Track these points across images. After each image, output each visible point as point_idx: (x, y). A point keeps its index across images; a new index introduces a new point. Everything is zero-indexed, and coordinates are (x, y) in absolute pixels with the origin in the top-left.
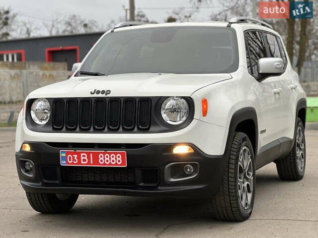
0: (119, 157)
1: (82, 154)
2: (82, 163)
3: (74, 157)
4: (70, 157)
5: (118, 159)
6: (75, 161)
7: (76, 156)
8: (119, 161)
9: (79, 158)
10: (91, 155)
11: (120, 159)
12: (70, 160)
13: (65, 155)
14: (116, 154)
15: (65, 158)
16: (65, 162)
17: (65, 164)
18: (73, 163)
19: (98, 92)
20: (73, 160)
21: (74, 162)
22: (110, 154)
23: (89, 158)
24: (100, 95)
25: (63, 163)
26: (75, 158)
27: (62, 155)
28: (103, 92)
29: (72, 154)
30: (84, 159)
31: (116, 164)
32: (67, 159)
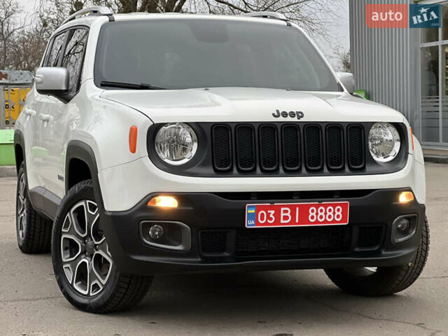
0: (338, 210)
1: (283, 209)
2: (282, 221)
3: (268, 215)
4: (262, 214)
5: (337, 213)
6: (271, 219)
7: (273, 212)
8: (338, 216)
9: (277, 215)
10: (297, 209)
11: (340, 213)
12: (262, 219)
13: (253, 211)
14: (334, 206)
15: (254, 217)
16: (253, 222)
17: (253, 225)
18: (266, 223)
19: (285, 114)
20: (267, 219)
21: (268, 221)
22: (326, 206)
23: (293, 214)
24: (289, 119)
25: (250, 224)
26: (271, 216)
27: (250, 211)
28: (292, 114)
29: (266, 209)
30: (286, 217)
31: (334, 221)
32: (257, 218)
